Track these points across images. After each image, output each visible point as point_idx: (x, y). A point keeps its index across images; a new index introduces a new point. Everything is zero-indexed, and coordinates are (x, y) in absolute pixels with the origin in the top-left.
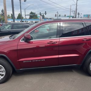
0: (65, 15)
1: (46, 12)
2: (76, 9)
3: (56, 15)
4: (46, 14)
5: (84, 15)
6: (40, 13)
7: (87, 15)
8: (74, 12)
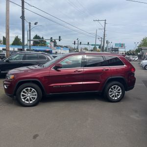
0: (88, 43)
1: (60, 37)
2: (104, 35)
3: (75, 42)
4: (60, 40)
5: (116, 44)
6: (52, 38)
7: (120, 44)
8: (101, 39)
